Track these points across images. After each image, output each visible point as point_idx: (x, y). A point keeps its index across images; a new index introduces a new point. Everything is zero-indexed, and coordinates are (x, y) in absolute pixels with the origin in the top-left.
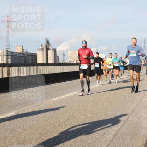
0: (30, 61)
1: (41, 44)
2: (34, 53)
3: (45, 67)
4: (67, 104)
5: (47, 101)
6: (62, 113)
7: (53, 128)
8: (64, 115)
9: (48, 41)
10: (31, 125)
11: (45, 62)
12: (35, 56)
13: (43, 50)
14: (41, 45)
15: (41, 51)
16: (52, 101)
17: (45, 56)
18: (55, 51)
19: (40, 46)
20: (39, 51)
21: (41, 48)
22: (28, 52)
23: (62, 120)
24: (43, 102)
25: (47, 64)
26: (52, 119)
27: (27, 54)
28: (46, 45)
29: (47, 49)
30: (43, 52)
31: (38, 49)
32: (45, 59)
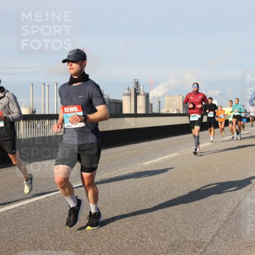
2: (119, 100)
3: (133, 119)
5: (136, 165)
6: (156, 183)
7: (145, 203)
8: (159, 185)
9: (137, 83)
10: (114, 198)
11: (133, 112)
12: (119, 104)
13: (130, 95)
14: (128, 88)
15: (128, 97)
16: (143, 165)
17: (133, 103)
18: (147, 96)
19: (127, 90)
20: (125, 97)
21: (128, 92)
22: (110, 98)
23: (157, 192)
24: (131, 167)
25: (135, 115)
26: (144, 190)
27: (109, 101)
28: (135, 89)
29: (136, 94)
30: (131, 99)
31: (124, 93)
32: (133, 108)
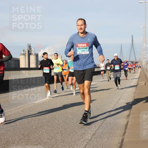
0: (13, 66)
1: (23, 49)
2: (17, 58)
3: (27, 71)
4: (49, 106)
5: (29, 103)
7: (35, 129)
9: (30, 46)
11: (27, 67)
12: (17, 61)
13: (25, 55)
15: (23, 56)
16: (34, 103)
17: (27, 61)
18: (37, 56)
19: (23, 52)
20: (21, 56)
21: (23, 53)
25: (29, 69)
28: (28, 51)
29: (29, 54)
30: (25, 57)
31: (21, 54)
32: (27, 63)
